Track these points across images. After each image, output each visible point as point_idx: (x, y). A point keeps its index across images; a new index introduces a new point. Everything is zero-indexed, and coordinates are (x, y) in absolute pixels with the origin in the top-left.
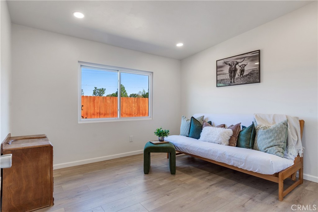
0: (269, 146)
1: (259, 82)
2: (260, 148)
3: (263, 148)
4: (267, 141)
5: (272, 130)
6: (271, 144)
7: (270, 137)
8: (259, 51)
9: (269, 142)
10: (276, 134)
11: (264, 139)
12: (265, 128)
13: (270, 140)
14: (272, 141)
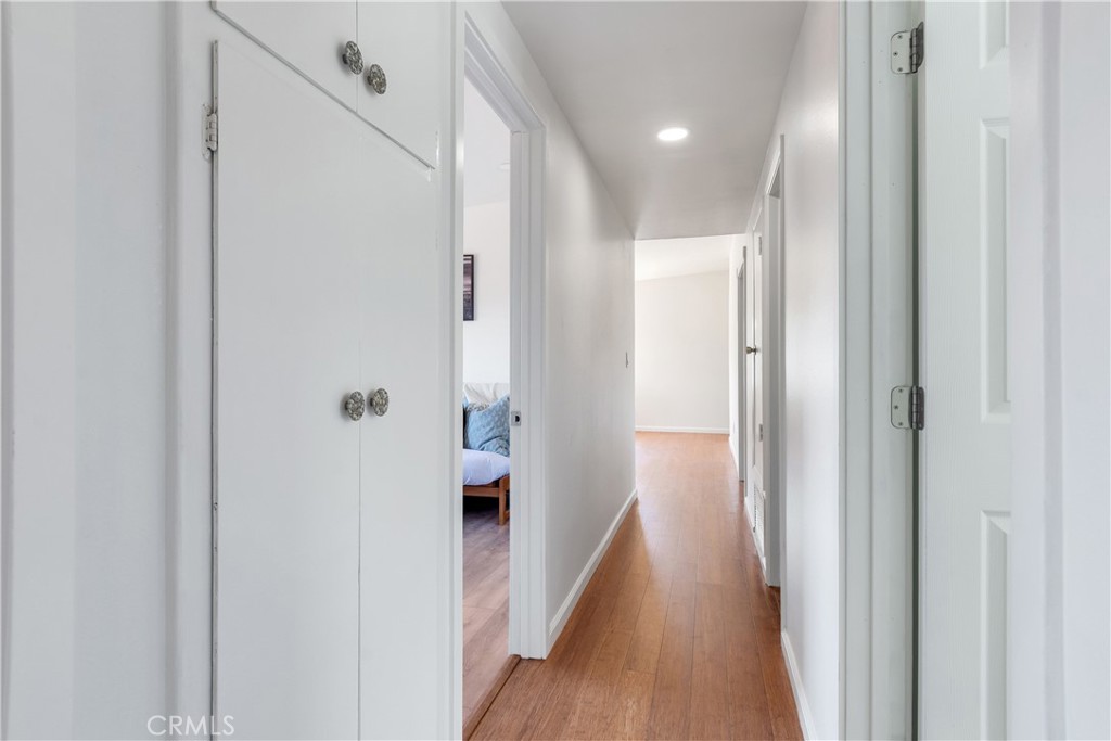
0: (487, 438)
1: (472, 319)
2: (472, 446)
3: (477, 446)
4: (484, 431)
5: (491, 411)
6: (490, 435)
7: (489, 424)
8: (472, 256)
9: (487, 433)
10: (497, 418)
11: (478, 429)
12: (480, 408)
13: (488, 428)
14: (492, 429)
